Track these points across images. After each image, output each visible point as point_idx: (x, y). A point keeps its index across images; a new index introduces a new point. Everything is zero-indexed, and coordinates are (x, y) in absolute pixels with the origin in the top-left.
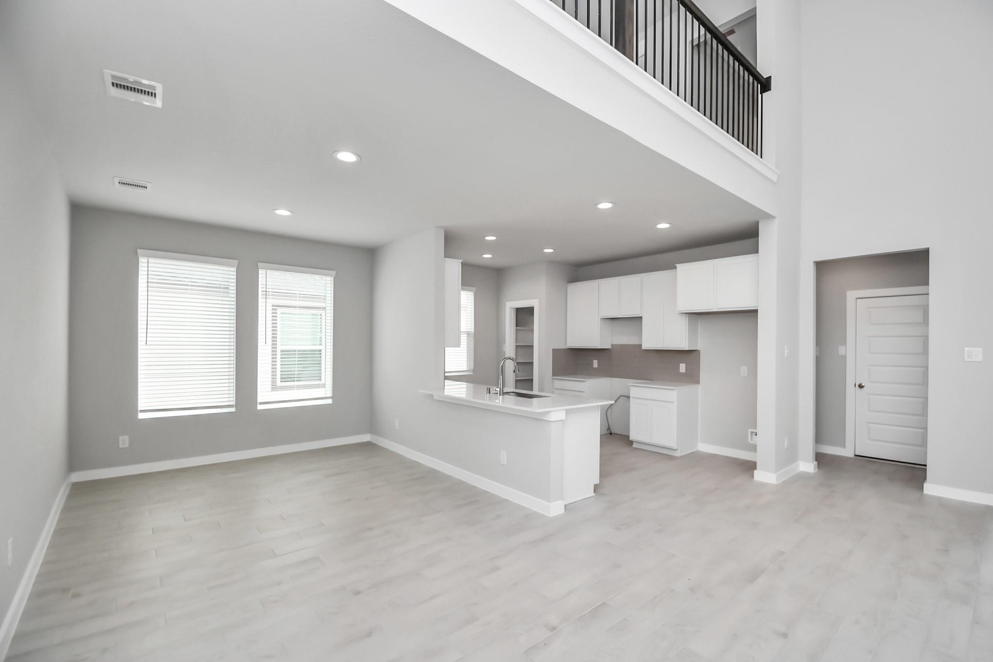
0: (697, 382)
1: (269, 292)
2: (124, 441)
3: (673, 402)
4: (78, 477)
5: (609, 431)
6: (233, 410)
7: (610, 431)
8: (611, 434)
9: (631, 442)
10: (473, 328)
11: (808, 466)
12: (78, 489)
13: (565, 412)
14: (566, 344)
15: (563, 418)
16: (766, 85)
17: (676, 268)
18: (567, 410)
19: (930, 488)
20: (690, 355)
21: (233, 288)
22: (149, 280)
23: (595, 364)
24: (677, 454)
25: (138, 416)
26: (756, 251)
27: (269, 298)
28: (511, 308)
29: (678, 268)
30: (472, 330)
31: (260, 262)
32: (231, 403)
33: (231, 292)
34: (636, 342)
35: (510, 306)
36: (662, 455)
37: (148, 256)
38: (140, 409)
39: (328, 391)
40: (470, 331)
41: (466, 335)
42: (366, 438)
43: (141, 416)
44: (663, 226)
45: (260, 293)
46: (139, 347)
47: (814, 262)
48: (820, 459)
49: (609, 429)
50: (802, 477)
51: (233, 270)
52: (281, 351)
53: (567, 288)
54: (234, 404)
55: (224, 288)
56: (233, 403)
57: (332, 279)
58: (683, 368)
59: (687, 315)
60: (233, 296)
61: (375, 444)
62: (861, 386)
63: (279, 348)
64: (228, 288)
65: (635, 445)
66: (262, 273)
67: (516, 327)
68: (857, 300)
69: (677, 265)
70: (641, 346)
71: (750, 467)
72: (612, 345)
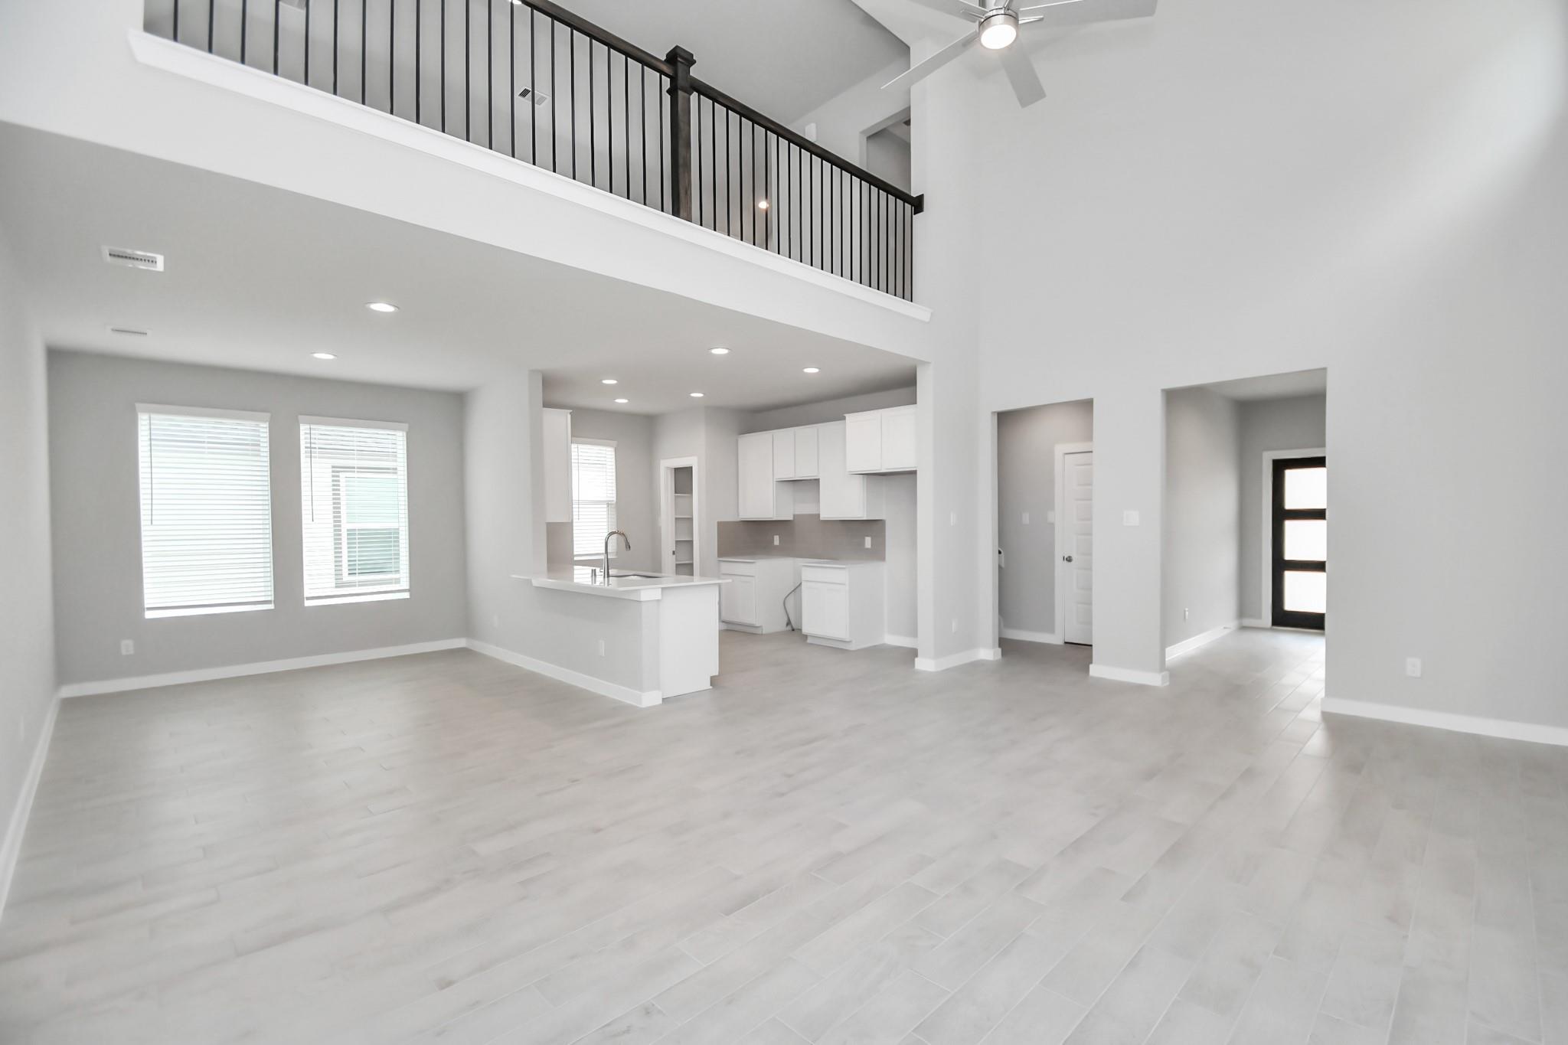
0: (882, 558)
1: (315, 448)
2: (127, 647)
3: (844, 584)
4: (69, 691)
5: (789, 628)
6: (271, 606)
7: (792, 627)
8: (793, 630)
9: (806, 637)
10: (615, 495)
11: (988, 653)
12: (70, 705)
13: (660, 590)
14: (738, 515)
15: (659, 597)
16: (918, 205)
17: (844, 418)
18: (662, 588)
19: (1096, 670)
20: (872, 526)
21: (265, 445)
22: (152, 437)
23: (777, 540)
24: (853, 647)
25: (144, 615)
26: (914, 402)
27: (315, 457)
28: (668, 468)
29: (847, 418)
30: (613, 497)
31: (301, 414)
32: (269, 599)
33: (262, 449)
34: (814, 512)
35: (666, 465)
36: (835, 649)
37: (150, 411)
38: (146, 606)
39: (405, 584)
40: (612, 499)
41: (606, 506)
42: (461, 643)
43: (149, 615)
44: (812, 370)
45: (303, 450)
46: (143, 528)
47: (993, 413)
48: (1005, 645)
49: (789, 623)
50: (976, 665)
51: (265, 426)
52: (348, 530)
53: (737, 440)
54: (273, 599)
55: (253, 445)
56: (271, 598)
57: (405, 434)
58: (868, 542)
59: (865, 476)
60: (265, 454)
61: (471, 650)
62: (1069, 559)
63: (345, 526)
64: (259, 445)
65: (809, 641)
66: (304, 429)
67: (676, 492)
68: (1066, 456)
69: (846, 415)
70: (819, 515)
71: (913, 653)
72: (794, 516)
